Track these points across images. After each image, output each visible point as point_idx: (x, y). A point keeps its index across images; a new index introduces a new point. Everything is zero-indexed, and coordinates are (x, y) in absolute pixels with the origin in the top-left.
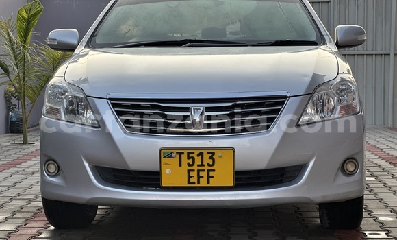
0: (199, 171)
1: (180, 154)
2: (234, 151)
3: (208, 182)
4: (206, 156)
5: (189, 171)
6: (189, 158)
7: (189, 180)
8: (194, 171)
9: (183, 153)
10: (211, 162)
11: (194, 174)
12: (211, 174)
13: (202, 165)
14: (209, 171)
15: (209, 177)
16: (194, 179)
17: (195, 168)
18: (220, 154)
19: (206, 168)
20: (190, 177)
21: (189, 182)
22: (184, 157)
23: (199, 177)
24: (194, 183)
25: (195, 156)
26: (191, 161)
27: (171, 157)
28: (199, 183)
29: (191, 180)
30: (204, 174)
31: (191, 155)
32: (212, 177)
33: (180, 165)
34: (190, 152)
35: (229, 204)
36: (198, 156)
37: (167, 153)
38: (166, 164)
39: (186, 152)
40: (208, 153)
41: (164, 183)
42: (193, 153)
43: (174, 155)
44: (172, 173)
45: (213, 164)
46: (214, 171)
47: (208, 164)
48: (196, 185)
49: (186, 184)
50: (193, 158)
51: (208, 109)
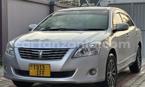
0: (40, 71)
1: (35, 66)
2: (50, 65)
3: (43, 75)
4: (42, 67)
5: (37, 71)
6: (37, 67)
7: (37, 74)
8: (38, 71)
9: (35, 65)
10: (43, 68)
11: (39, 72)
12: (44, 72)
13: (41, 69)
14: (43, 71)
15: (43, 73)
16: (39, 74)
17: (39, 70)
18: (46, 66)
19: (42, 70)
20: (38, 73)
21: (37, 75)
22: (36, 66)
23: (40, 73)
24: (39, 75)
25: (39, 66)
26: (38, 68)
27: (32, 66)
28: (40, 75)
29: (38, 74)
30: (41, 72)
31: (38, 66)
32: (44, 73)
33: (35, 69)
34: (37, 65)
35: (49, 82)
36: (40, 66)
37: (31, 65)
38: (31, 68)
39: (36, 65)
40: (42, 66)
41: (30, 75)
42: (38, 65)
43: (33, 66)
44: (33, 72)
45: (44, 69)
46: (44, 71)
47: (43, 69)
48: (39, 76)
49: (36, 75)
50: (38, 67)
51: (44, 52)
